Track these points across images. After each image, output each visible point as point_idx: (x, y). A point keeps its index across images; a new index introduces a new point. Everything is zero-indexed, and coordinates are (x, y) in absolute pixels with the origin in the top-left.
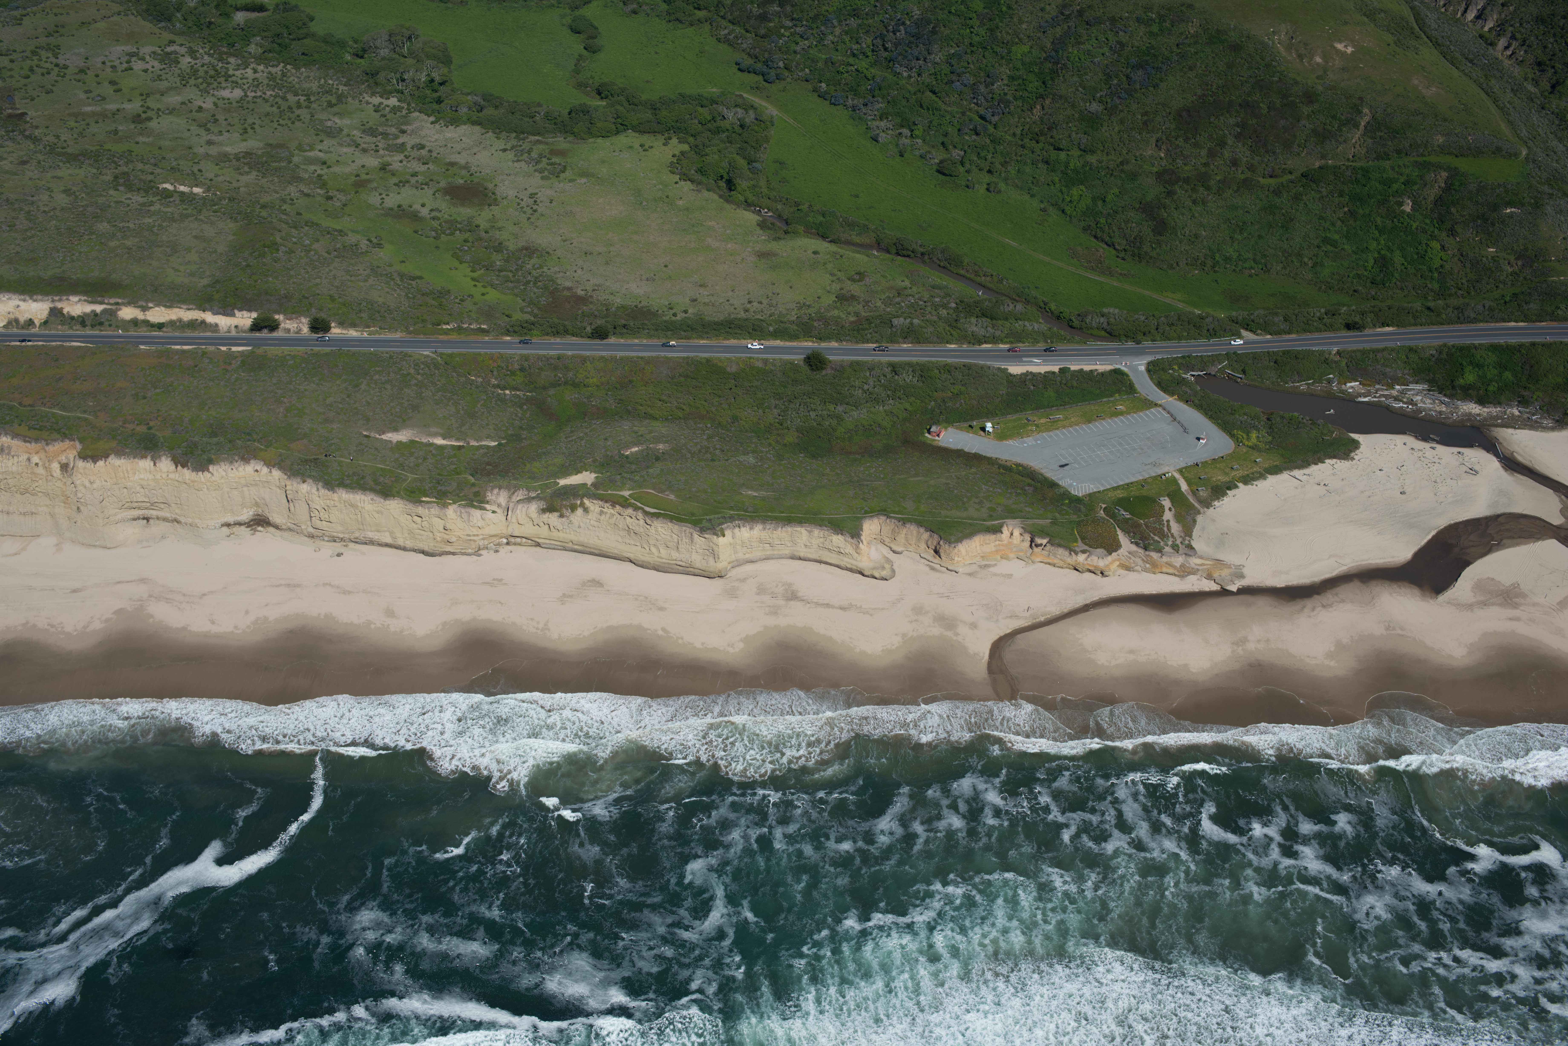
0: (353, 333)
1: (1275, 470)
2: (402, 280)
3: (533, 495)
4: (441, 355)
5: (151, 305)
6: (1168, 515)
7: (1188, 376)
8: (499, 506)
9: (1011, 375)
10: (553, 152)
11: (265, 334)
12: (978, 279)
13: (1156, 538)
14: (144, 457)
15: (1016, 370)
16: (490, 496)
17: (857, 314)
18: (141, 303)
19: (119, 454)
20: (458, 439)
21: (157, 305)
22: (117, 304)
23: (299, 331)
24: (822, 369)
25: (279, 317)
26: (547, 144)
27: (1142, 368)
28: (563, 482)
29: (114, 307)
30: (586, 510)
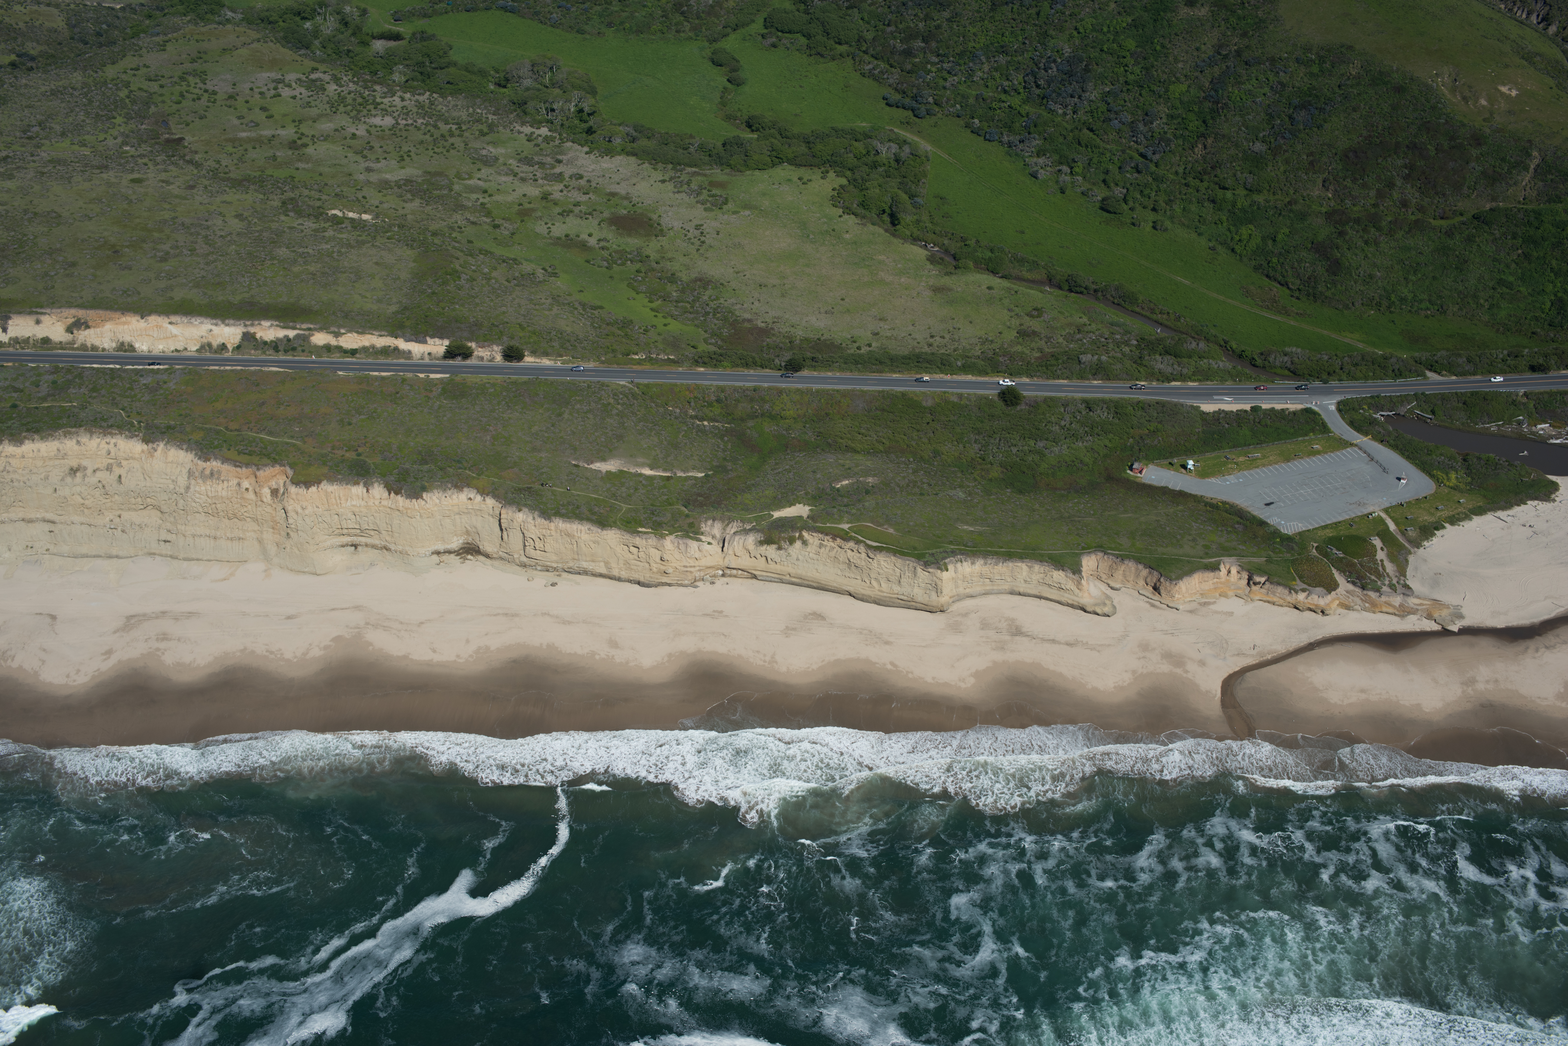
0: (546, 362)
1: (1480, 511)
2: (584, 309)
3: (748, 527)
4: (638, 385)
5: (343, 331)
6: (1381, 555)
7: (1378, 416)
8: (713, 537)
9: (1204, 413)
10: (713, 184)
11: (458, 361)
12: (1154, 317)
13: (1373, 577)
14: (357, 483)
15: (1208, 407)
16: (704, 528)
17: (1041, 350)
18: (333, 329)
19: (332, 479)
20: (665, 470)
21: (350, 331)
22: (309, 329)
23: (492, 359)
24: (1017, 404)
25: (473, 345)
26: (705, 175)
27: (1333, 408)
28: (777, 514)
29: (307, 333)
30: (805, 543)
